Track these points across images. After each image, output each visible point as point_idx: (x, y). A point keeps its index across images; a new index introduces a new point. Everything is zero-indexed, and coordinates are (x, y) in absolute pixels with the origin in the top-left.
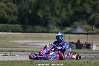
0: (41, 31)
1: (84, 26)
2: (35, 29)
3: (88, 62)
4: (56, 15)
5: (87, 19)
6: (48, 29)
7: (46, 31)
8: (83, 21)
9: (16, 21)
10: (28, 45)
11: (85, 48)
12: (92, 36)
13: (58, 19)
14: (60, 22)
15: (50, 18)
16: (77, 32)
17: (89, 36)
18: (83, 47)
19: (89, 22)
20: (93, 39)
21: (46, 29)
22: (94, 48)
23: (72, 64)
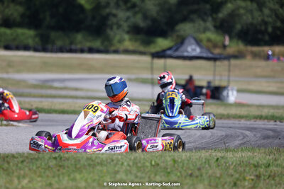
0: (86, 48)
1: (203, 36)
2: (71, 43)
4: (129, 5)
5: (214, 16)
6: (106, 43)
7: (102, 48)
8: (202, 23)
9: (18, 19)
10: (51, 88)
12: (226, 62)
13: (135, 13)
14: (142, 24)
15: (114, 11)
16: (186, 54)
17: (218, 63)
18: (202, 94)
19: (218, 24)
20: (229, 71)
21: (102, 43)
22: (232, 96)
23: (174, 166)
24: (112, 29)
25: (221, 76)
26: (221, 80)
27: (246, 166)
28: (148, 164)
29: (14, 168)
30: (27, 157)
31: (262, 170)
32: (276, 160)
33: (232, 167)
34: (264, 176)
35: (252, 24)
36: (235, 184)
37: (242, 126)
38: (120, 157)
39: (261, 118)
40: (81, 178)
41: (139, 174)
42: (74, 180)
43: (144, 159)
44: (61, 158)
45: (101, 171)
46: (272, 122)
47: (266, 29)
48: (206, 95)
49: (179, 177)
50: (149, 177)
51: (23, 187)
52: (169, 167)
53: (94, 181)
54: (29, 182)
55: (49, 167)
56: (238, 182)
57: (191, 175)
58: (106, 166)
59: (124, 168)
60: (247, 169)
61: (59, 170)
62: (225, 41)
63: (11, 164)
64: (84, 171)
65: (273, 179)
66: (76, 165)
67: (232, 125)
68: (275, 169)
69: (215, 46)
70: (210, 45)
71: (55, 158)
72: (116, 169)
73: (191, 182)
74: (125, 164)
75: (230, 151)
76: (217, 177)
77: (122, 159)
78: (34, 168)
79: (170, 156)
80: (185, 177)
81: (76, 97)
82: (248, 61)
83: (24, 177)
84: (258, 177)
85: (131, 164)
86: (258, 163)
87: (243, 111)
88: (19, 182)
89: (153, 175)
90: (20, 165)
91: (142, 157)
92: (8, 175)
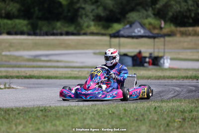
0: (64, 32)
1: (146, 21)
2: (53, 29)
3: (155, 108)
5: (153, 7)
6: (78, 28)
7: (75, 32)
8: (145, 12)
9: (16, 13)
11: (149, 65)
12: (162, 39)
13: (98, 7)
14: (103, 14)
15: (83, 6)
16: (133, 34)
17: (156, 40)
18: (146, 62)
19: (156, 13)
20: (164, 45)
21: (75, 28)
22: (167, 63)
23: (125, 114)
24: (81, 18)
25: (159, 49)
26: (158, 52)
27: (176, 112)
28: (107, 113)
29: (13, 118)
30: (22, 110)
31: (187, 115)
32: (196, 107)
33: (165, 113)
34: (188, 119)
35: (180, 12)
36: (168, 125)
37: (174, 84)
38: (87, 108)
39: (187, 78)
40: (60, 124)
41: (100, 120)
42: (55, 125)
43: (104, 109)
44: (46, 111)
45: (74, 119)
46: (195, 81)
47: (190, 15)
48: (149, 63)
49: (128, 121)
50: (107, 122)
51: (19, 131)
52: (121, 114)
53: (69, 125)
54: (24, 127)
55: (37, 117)
56: (170, 124)
57: (137, 120)
58: (77, 114)
59: (90, 116)
60: (176, 114)
61: (44, 119)
62: (161, 24)
63: (11, 115)
64: (62, 119)
65: (194, 121)
66: (56, 115)
67: (166, 84)
68: (196, 113)
69: (155, 28)
70: (151, 27)
71: (42, 110)
72: (85, 117)
73: (137, 125)
74: (91, 113)
75: (164, 102)
76: (155, 120)
77: (88, 109)
78: (27, 117)
79: (122, 107)
80: (133, 121)
81: (58, 67)
82: (177, 38)
83: (20, 124)
84: (184, 119)
85: (95, 113)
86: (184, 110)
87: (174, 74)
88: (16, 128)
89: (110, 120)
90: (17, 116)
91: (103, 108)
92: (9, 123)
